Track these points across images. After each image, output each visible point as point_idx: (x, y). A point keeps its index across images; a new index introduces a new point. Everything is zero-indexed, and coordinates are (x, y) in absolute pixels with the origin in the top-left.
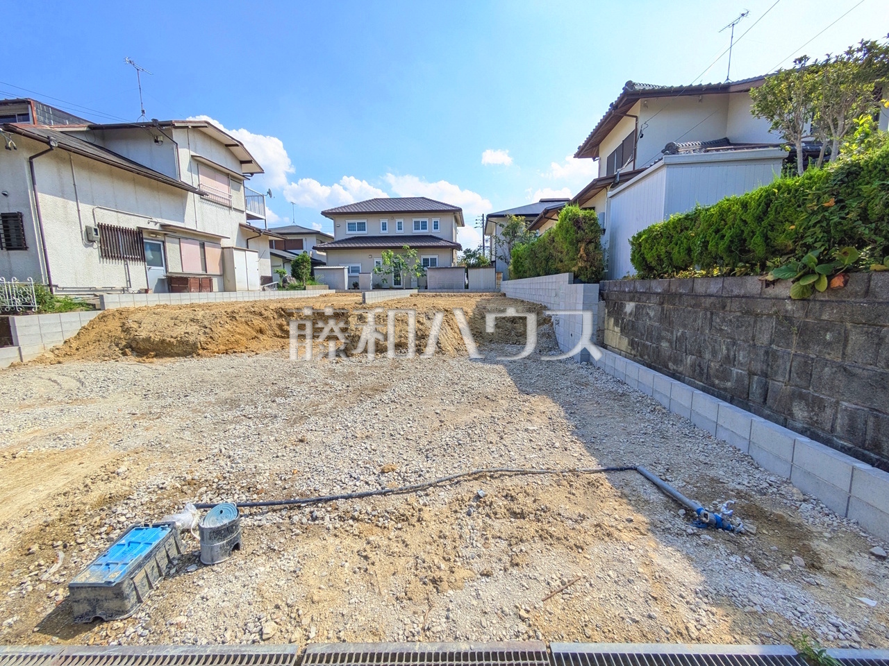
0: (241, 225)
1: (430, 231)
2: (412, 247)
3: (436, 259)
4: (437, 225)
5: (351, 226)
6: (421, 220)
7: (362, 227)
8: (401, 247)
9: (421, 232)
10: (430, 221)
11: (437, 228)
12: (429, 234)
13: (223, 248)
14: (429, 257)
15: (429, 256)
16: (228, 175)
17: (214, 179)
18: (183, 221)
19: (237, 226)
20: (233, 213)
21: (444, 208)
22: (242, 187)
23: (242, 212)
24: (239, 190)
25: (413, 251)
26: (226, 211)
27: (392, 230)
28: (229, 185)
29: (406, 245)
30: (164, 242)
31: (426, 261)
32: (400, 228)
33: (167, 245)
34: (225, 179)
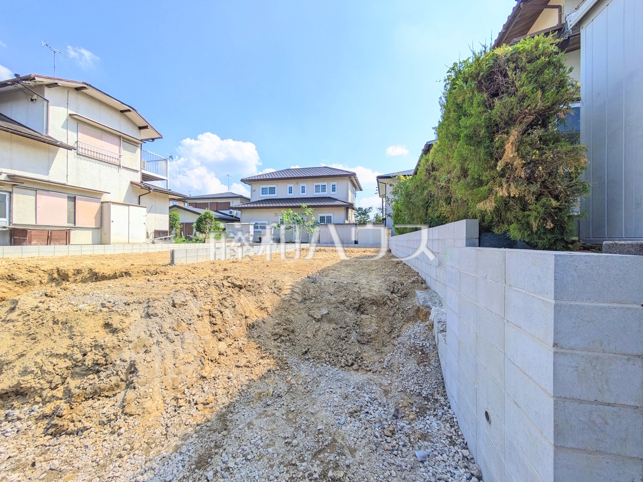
0: (132, 183)
1: (328, 193)
2: (309, 207)
3: (331, 216)
4: (335, 188)
5: (264, 191)
6: (321, 184)
7: (272, 191)
8: (300, 207)
9: (321, 194)
10: (329, 184)
11: (335, 191)
12: (328, 196)
13: (102, 203)
14: (325, 215)
15: (325, 213)
16: (120, 137)
17: (101, 139)
18: (47, 174)
19: (128, 183)
20: (123, 171)
21: (341, 174)
22: (139, 150)
23: (137, 171)
24: (134, 152)
25: (310, 210)
26: (114, 170)
27: (297, 193)
28: (120, 146)
29: (304, 205)
30: (11, 193)
31: (322, 219)
32: (303, 192)
33: (15, 196)
34: (117, 140)
